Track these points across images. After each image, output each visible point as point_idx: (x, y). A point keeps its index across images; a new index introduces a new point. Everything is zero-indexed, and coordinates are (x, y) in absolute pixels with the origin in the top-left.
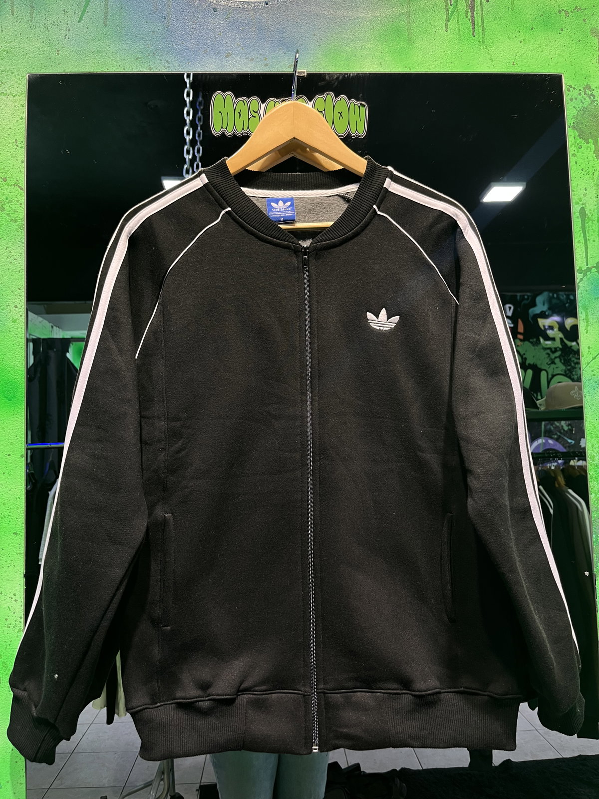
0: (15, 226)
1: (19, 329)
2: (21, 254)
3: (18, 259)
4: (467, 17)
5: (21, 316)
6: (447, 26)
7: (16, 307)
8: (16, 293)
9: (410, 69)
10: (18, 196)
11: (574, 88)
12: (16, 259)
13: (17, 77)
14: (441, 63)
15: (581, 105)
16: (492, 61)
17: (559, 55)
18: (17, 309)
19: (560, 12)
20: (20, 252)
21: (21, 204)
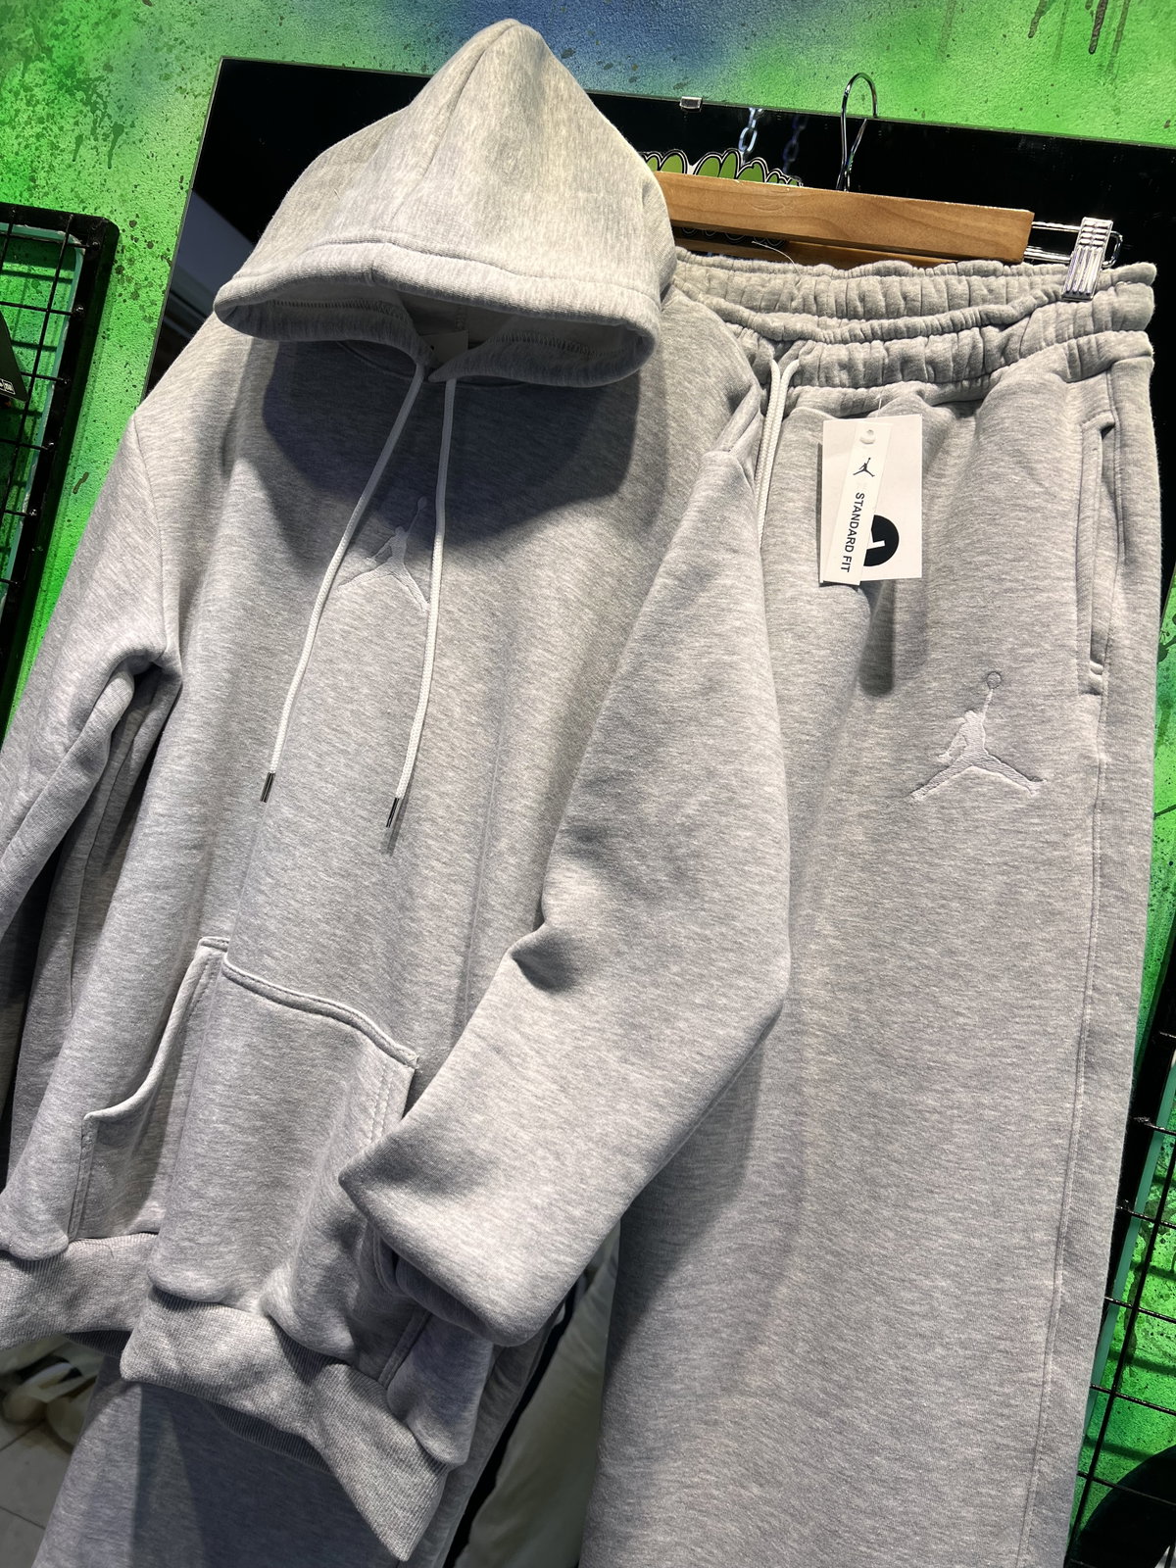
0: (146, 328)
4: (1088, 7)
6: (1034, 23)
9: (923, 116)
13: (209, 61)
14: (996, 108)
16: (1118, 114)
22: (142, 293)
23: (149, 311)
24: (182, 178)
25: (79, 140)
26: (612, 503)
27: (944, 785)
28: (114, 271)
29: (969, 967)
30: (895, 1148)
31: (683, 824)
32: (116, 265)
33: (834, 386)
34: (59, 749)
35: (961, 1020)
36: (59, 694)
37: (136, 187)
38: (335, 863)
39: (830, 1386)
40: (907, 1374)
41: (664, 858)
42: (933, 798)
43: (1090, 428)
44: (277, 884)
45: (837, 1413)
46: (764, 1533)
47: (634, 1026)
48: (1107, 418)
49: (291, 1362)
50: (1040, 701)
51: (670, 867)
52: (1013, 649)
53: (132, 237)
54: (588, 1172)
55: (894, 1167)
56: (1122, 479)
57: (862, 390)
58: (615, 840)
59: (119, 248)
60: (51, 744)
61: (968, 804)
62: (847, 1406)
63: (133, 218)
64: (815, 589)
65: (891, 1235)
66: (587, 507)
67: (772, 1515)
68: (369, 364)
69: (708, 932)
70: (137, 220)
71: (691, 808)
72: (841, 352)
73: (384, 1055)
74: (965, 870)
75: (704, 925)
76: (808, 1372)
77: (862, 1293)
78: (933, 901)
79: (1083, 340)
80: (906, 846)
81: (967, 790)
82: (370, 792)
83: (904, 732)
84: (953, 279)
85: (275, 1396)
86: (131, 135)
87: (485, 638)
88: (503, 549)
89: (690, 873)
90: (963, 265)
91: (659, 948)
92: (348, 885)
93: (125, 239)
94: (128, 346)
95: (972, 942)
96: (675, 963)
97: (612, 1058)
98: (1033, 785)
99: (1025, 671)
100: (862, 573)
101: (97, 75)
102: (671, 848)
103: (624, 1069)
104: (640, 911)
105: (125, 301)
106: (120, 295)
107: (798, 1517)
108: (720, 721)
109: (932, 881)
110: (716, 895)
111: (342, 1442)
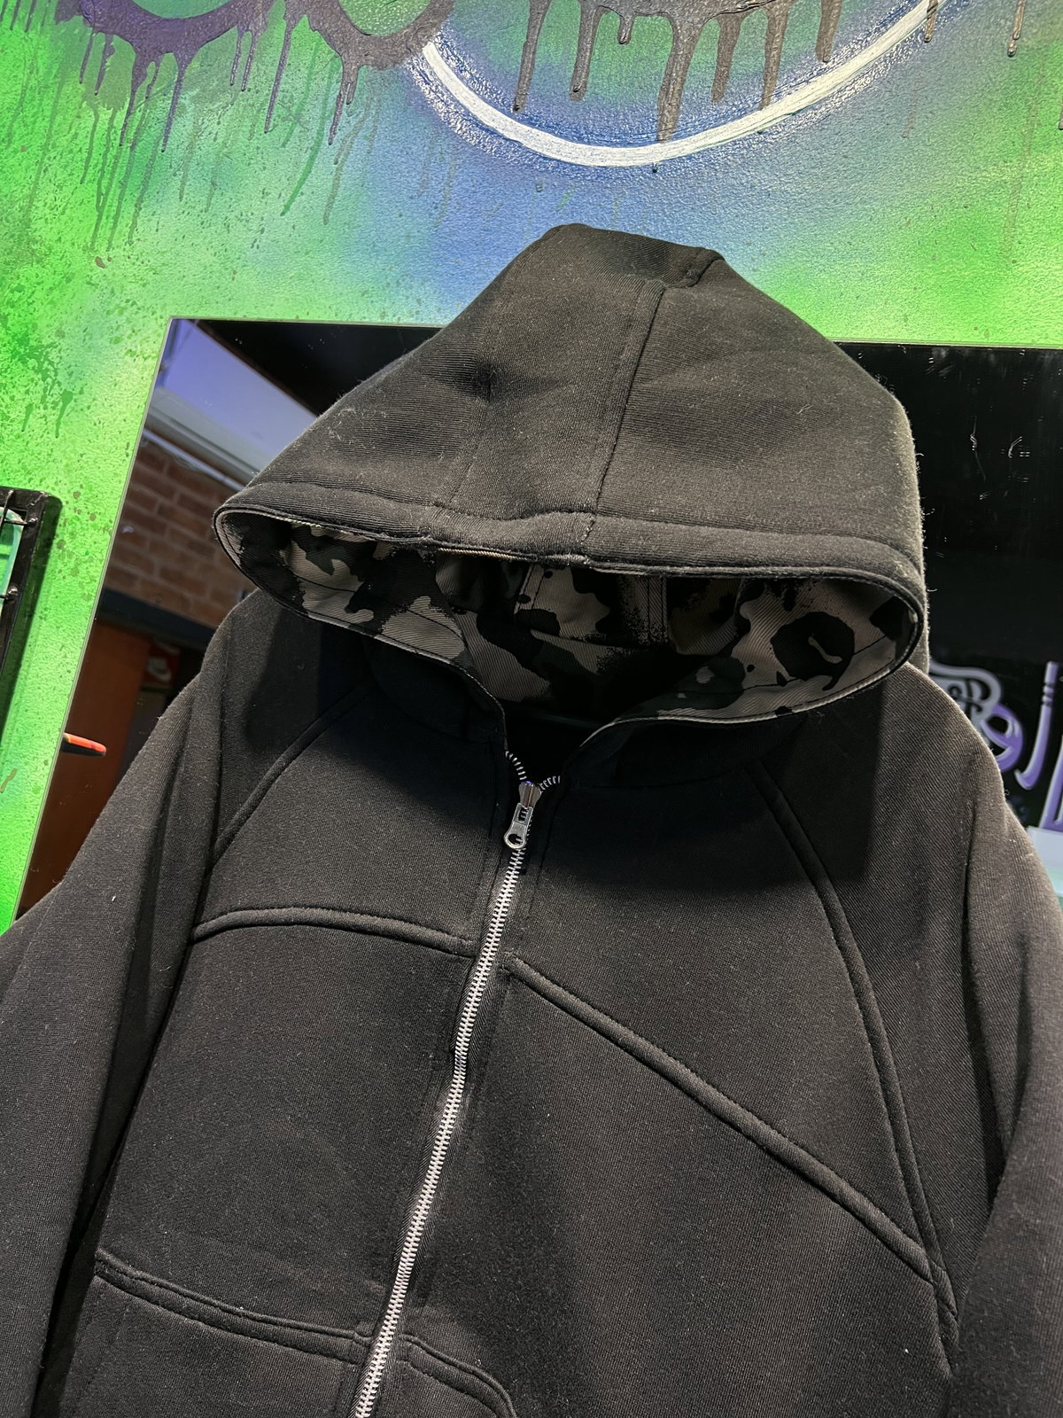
0: (84, 607)
3: (73, 671)
9: (987, 335)
12: (69, 671)
13: (159, 322)
22: (82, 569)
23: (88, 589)
24: (128, 444)
25: (29, 408)
28: (54, 546)
32: (56, 541)
37: (82, 455)
53: (75, 509)
59: (61, 521)
63: (77, 489)
70: (80, 490)
86: (79, 401)
93: (67, 512)
94: (65, 627)
101: (50, 341)
105: (64, 578)
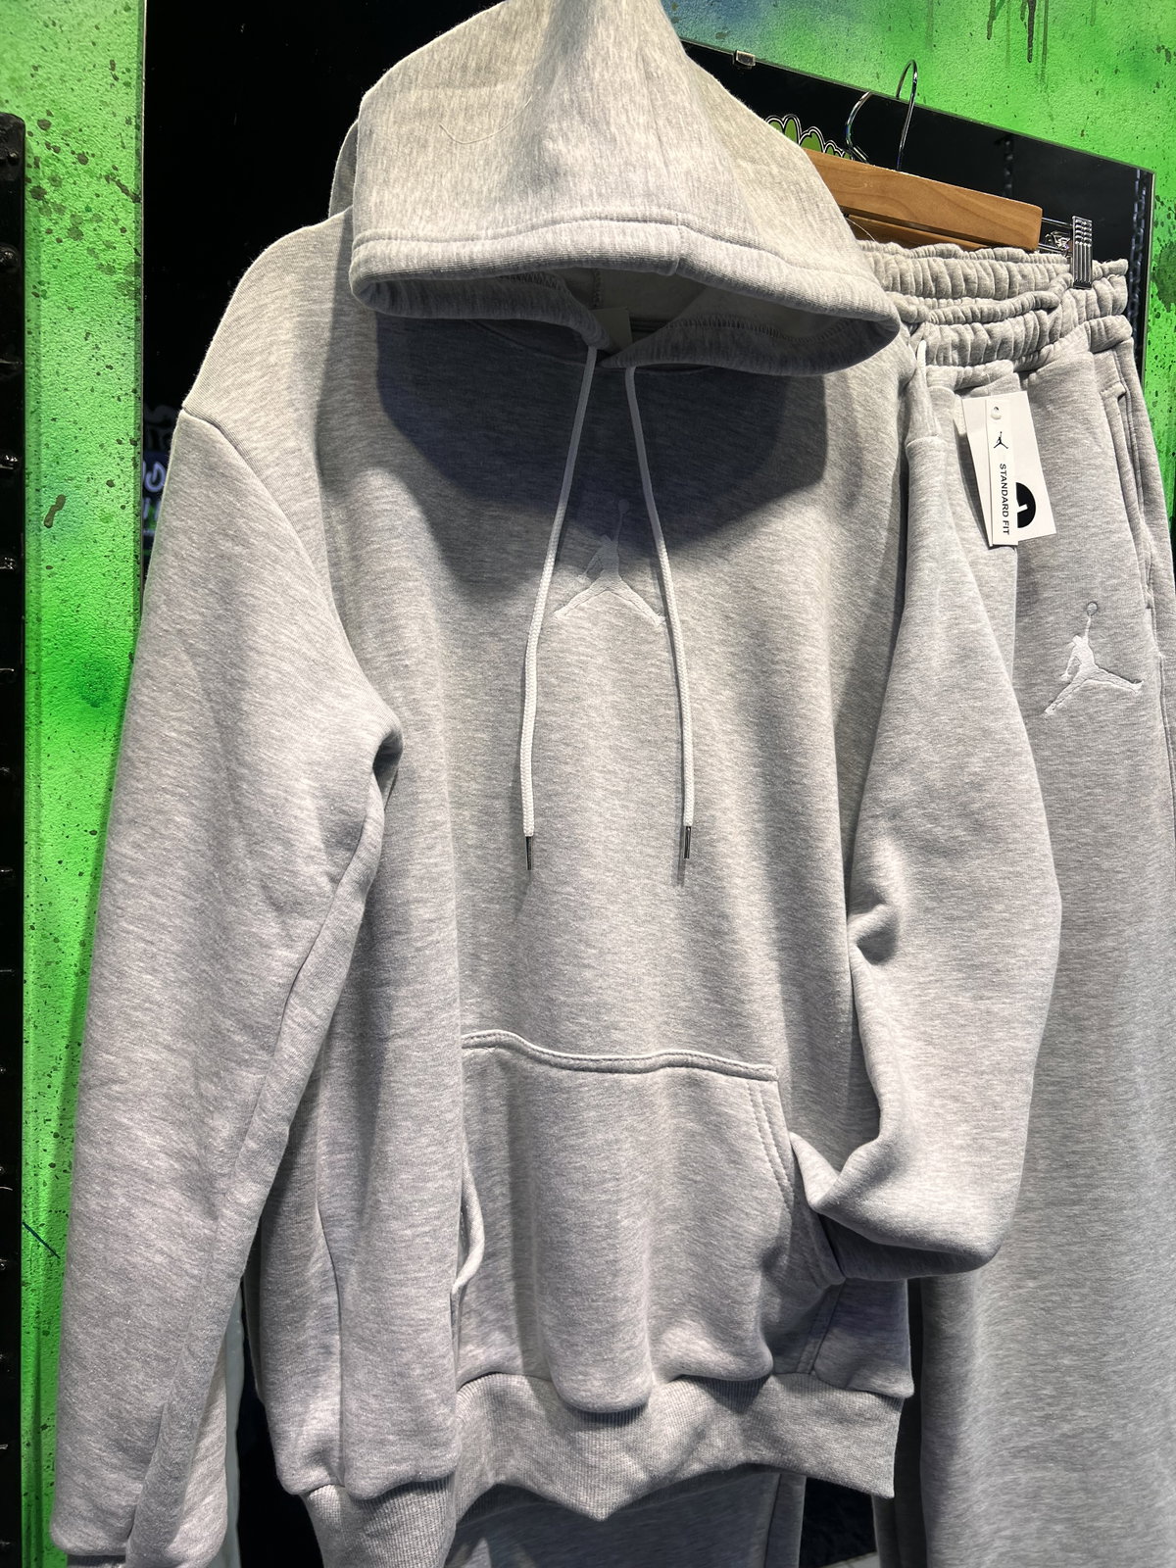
0: (107, 282)
1: (118, 540)
2: (124, 354)
3: (115, 366)
4: (1022, 19)
5: (123, 507)
6: (990, 27)
7: (110, 484)
8: (110, 450)
10: (118, 209)
11: (1162, 203)
12: (111, 367)
14: (974, 102)
15: (1167, 237)
16: (1052, 120)
17: (1150, 134)
18: (112, 490)
19: (1159, 49)
20: (122, 351)
21: (123, 230)
22: (87, 229)
23: (106, 258)
24: (113, 64)
26: (821, 490)
27: (1067, 696)
28: (28, 195)
29: (1116, 835)
30: (1091, 987)
31: (972, 782)
32: (29, 187)
33: (949, 365)
34: (324, 881)
35: (1120, 876)
36: (297, 812)
37: (36, 68)
38: (641, 912)
39: (1079, 1181)
40: (1132, 1144)
41: (959, 816)
42: (1062, 711)
43: (1110, 396)
44: (602, 953)
45: (1090, 1196)
46: (1047, 1310)
47: (976, 967)
48: (1120, 388)
49: (724, 1404)
50: (1129, 621)
51: (967, 822)
52: (1102, 582)
53: (48, 146)
54: (998, 1099)
55: (1092, 1002)
56: (1137, 438)
57: (968, 368)
58: (909, 811)
59: (30, 161)
60: (312, 878)
61: (1091, 710)
62: (1097, 1187)
63: (44, 116)
64: (987, 553)
65: (1101, 1051)
66: (804, 496)
67: (1052, 1294)
68: (513, 345)
69: (1018, 869)
70: (50, 119)
71: (976, 765)
72: (950, 334)
73: (744, 1081)
74: (1100, 762)
75: (1012, 864)
76: (1054, 1179)
77: (1089, 1103)
78: (1080, 792)
79: (1094, 322)
80: (1047, 753)
81: (1088, 699)
82: (652, 827)
83: (1029, 661)
84: (997, 264)
85: (719, 1443)
87: (723, 642)
88: (725, 548)
89: (989, 823)
90: (999, 251)
91: (975, 894)
92: (654, 928)
93: (35, 145)
94: (83, 308)
95: (1117, 815)
96: (998, 903)
97: (964, 1001)
98: (1136, 687)
99: (1114, 598)
100: (1019, 534)
102: (964, 805)
103: (983, 1005)
104: (943, 868)
105: (59, 241)
106: (49, 232)
107: (1074, 1284)
108: (981, 684)
109: (1074, 776)
110: (1017, 835)
111: (803, 1439)
